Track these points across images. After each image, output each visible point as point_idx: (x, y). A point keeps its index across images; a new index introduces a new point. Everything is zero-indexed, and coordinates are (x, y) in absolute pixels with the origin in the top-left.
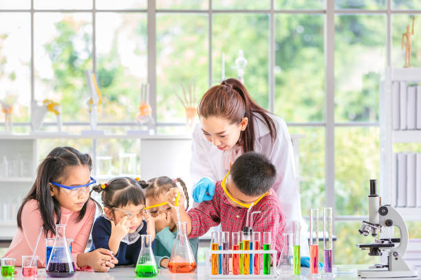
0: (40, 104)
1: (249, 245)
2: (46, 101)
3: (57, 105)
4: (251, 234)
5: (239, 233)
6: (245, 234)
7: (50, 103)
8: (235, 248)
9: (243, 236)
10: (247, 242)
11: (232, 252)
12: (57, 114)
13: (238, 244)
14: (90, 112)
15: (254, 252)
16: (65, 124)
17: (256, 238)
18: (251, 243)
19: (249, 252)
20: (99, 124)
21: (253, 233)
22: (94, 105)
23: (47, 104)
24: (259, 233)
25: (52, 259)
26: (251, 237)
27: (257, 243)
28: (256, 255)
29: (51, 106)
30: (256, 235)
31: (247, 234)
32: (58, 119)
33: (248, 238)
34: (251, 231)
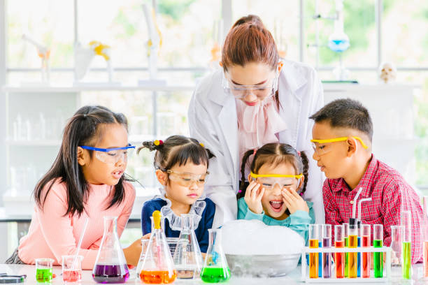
0: (86, 47)
1: (356, 242)
2: (92, 43)
3: (107, 47)
4: (359, 227)
5: (343, 226)
6: (350, 228)
7: (98, 45)
8: (339, 245)
9: (348, 229)
10: (352, 238)
11: (335, 250)
12: (107, 58)
13: (343, 240)
14: (148, 56)
15: (362, 249)
17: (365, 232)
18: (359, 240)
19: (356, 250)
20: (160, 70)
21: (362, 226)
22: (153, 48)
23: (94, 47)
24: (370, 226)
26: (359, 231)
27: (365, 239)
28: (365, 254)
29: (99, 49)
30: (365, 228)
32: (108, 64)
33: (355, 233)
34: (359, 223)
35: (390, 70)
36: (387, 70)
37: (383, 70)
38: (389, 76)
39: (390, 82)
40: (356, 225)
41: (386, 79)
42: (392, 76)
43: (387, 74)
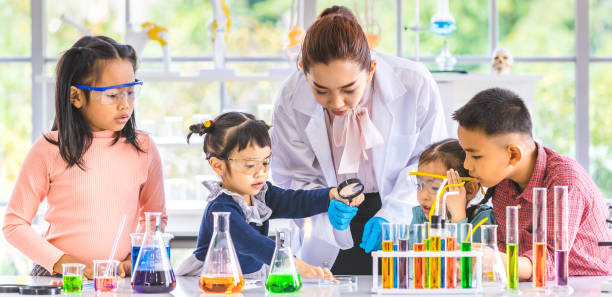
0: (138, 29)
2: (145, 25)
3: (163, 29)
4: (443, 227)
6: (432, 227)
7: (152, 27)
9: (430, 230)
12: (163, 43)
14: (213, 40)
15: (446, 254)
16: (174, 60)
17: (451, 233)
19: (439, 254)
20: (227, 60)
22: (218, 31)
23: (148, 29)
25: (140, 264)
26: (443, 231)
29: (153, 33)
30: (451, 228)
31: (436, 227)
32: (165, 52)
33: (438, 233)
34: (443, 222)
35: (505, 58)
36: (501, 58)
37: (497, 58)
38: (503, 66)
39: (506, 71)
40: (440, 224)
41: (500, 69)
42: (507, 65)
43: (501, 62)
